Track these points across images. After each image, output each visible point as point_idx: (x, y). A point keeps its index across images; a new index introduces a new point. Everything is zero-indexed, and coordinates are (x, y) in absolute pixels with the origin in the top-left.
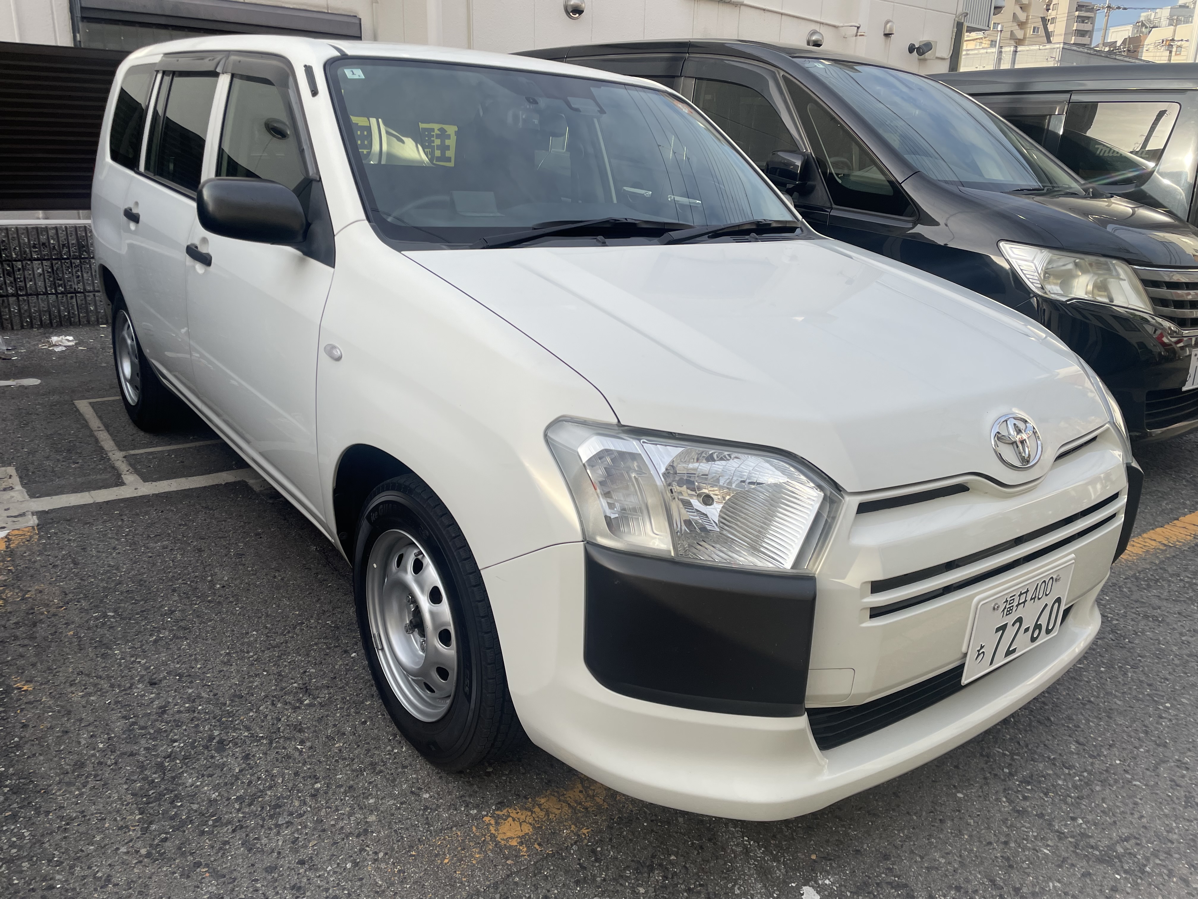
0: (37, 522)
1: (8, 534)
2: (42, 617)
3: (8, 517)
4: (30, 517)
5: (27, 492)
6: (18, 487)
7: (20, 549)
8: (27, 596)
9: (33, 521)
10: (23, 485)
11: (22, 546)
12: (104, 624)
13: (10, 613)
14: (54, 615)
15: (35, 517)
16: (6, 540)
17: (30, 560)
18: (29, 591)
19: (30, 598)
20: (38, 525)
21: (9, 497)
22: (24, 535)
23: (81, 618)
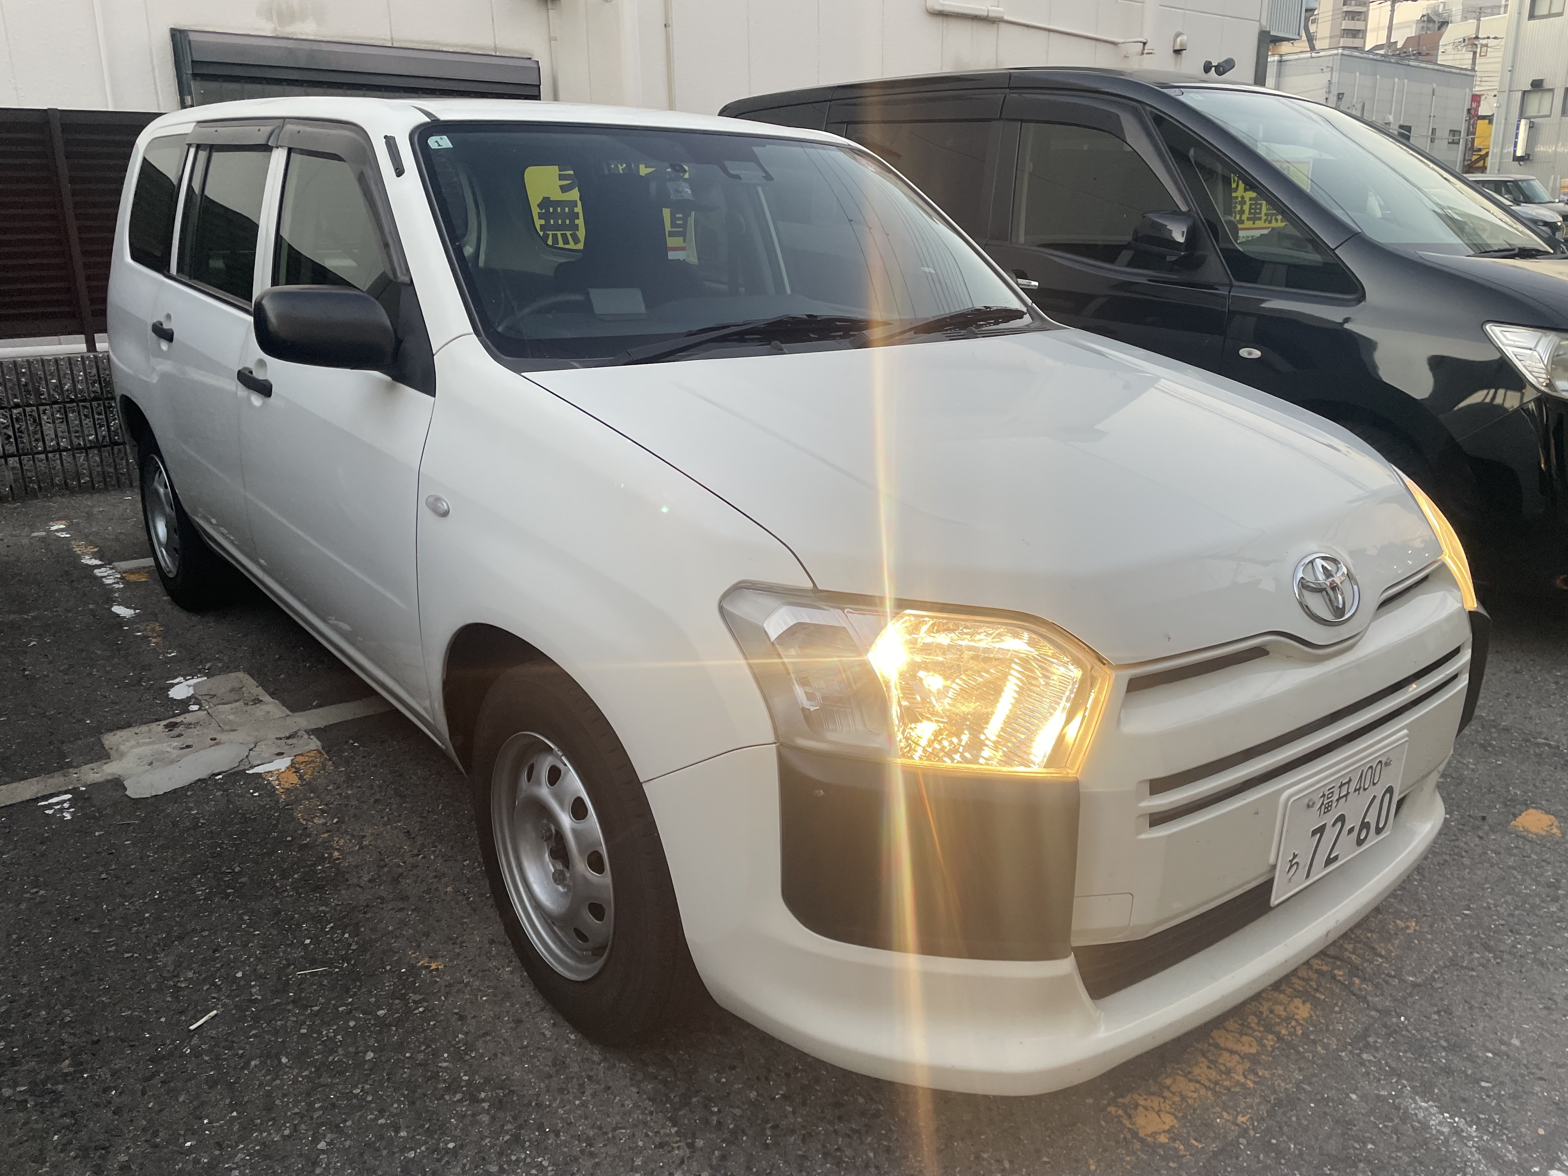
0: (319, 743)
1: (293, 762)
3: (277, 739)
4: (306, 736)
5: (282, 704)
6: (267, 698)
7: (319, 781)
9: (315, 744)
10: (272, 695)
11: (319, 777)
15: (312, 736)
16: (294, 770)
17: (340, 795)
19: (371, 845)
20: (323, 748)
21: (262, 713)
22: (313, 761)
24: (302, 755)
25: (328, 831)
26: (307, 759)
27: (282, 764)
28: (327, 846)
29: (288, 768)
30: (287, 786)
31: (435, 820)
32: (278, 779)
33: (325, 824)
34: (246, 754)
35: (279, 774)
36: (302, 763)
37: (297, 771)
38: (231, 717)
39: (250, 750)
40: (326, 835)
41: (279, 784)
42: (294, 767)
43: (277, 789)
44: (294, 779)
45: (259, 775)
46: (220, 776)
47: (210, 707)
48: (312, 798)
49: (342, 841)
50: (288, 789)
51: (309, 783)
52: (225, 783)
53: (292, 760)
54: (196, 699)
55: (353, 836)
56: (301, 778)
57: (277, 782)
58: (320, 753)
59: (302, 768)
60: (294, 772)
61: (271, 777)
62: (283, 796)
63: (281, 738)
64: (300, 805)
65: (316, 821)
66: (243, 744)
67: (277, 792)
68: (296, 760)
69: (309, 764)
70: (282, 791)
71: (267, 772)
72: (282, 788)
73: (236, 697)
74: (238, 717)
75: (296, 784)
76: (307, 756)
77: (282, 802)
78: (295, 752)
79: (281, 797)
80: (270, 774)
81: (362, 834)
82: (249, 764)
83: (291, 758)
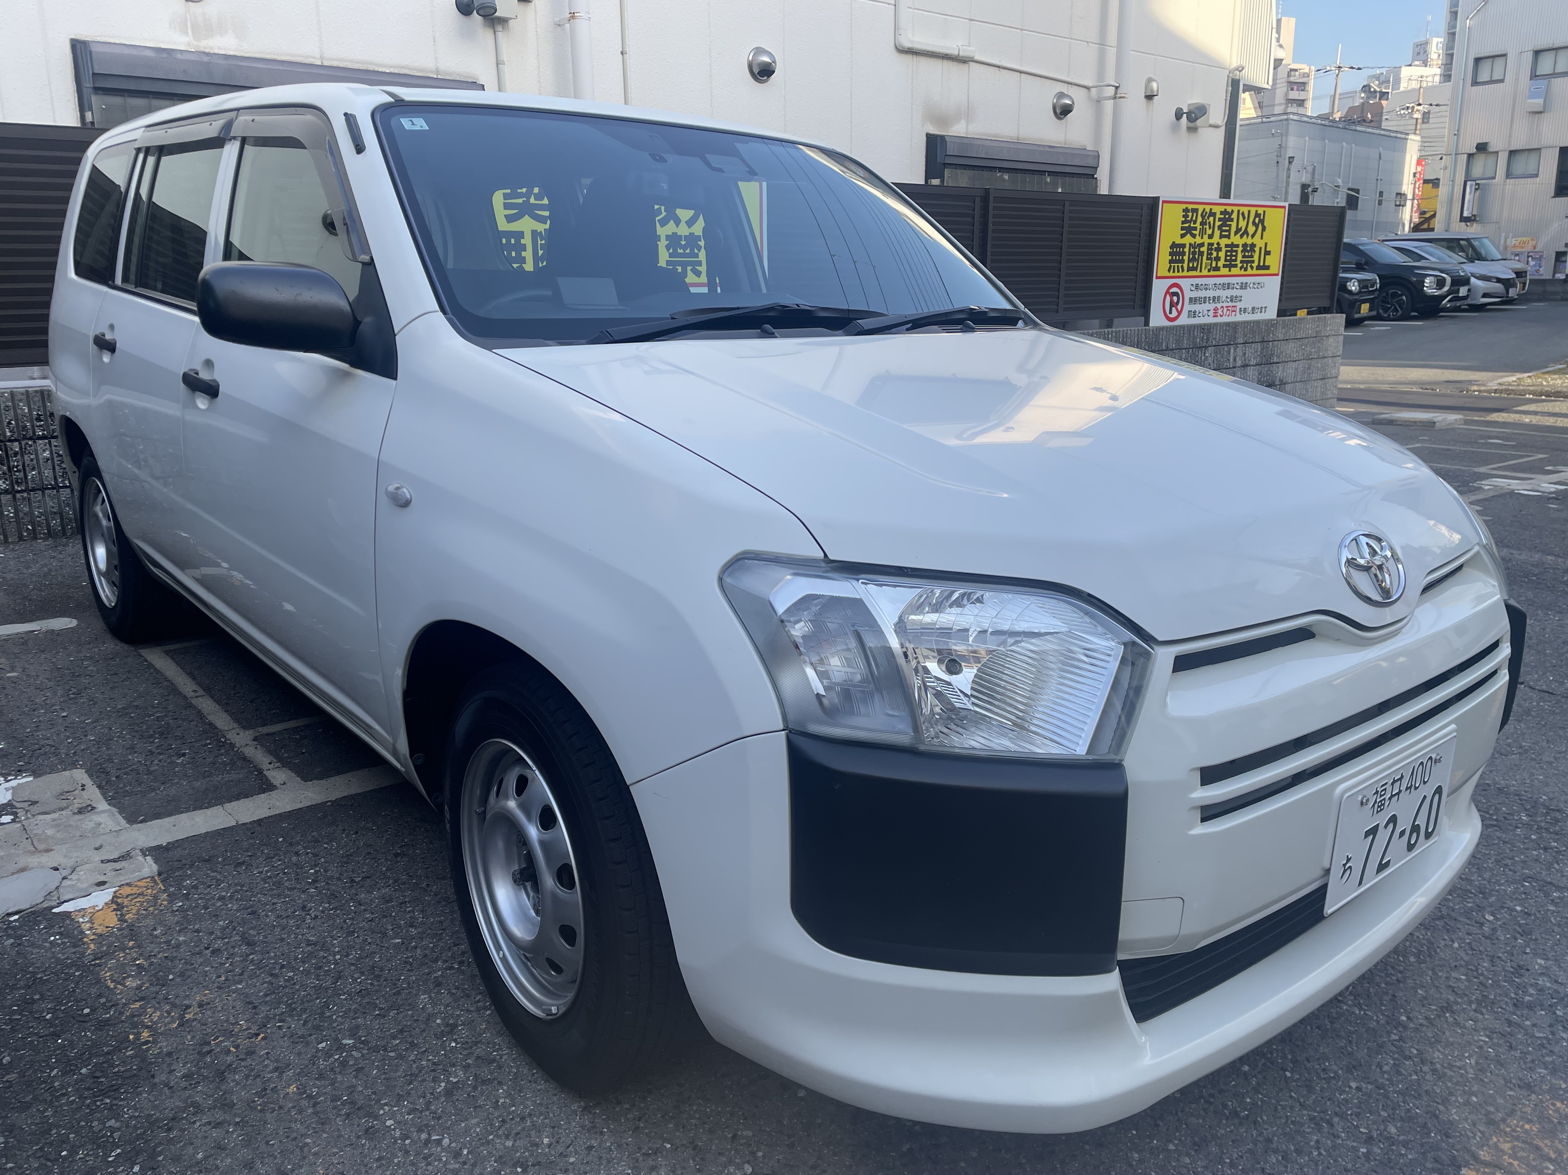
0: (155, 868)
1: (115, 895)
2: (229, 1059)
3: (102, 862)
4: (141, 858)
5: (120, 813)
6: (102, 805)
7: (144, 923)
8: (187, 1016)
9: (149, 867)
10: (110, 801)
11: (145, 917)
12: (343, 1064)
13: (170, 1054)
14: (250, 1053)
15: (149, 858)
16: (115, 907)
17: (168, 943)
18: (188, 1007)
19: (195, 1020)
20: (160, 874)
21: (91, 825)
22: (142, 894)
23: (299, 1055)
24: (129, 885)
25: (142, 999)
26: (135, 890)
27: (101, 898)
28: (135, 1021)
29: (106, 904)
30: (99, 931)
31: (291, 978)
32: (91, 921)
33: (139, 988)
34: (56, 884)
35: (93, 914)
36: (127, 896)
37: (119, 907)
38: (49, 832)
39: (64, 878)
40: (137, 1005)
41: (91, 929)
42: (116, 904)
43: (86, 936)
44: (112, 920)
45: (67, 915)
46: (16, 917)
47: (27, 818)
48: (131, 949)
49: (158, 1013)
50: (101, 935)
51: (131, 927)
52: (19, 928)
53: (115, 892)
54: (13, 806)
55: (174, 1005)
56: (122, 919)
57: (88, 925)
58: (155, 882)
59: (126, 903)
60: (115, 910)
61: (83, 916)
62: (92, 946)
63: (109, 861)
64: (112, 959)
65: (129, 983)
66: (56, 869)
67: (85, 940)
68: (120, 892)
69: (136, 898)
70: (93, 937)
71: (79, 911)
72: (94, 934)
73: (64, 803)
74: (58, 831)
75: (113, 928)
76: (136, 886)
77: (89, 955)
78: (121, 881)
79: (89, 948)
80: (82, 913)
81: (186, 1002)
82: (59, 898)
83: (114, 890)
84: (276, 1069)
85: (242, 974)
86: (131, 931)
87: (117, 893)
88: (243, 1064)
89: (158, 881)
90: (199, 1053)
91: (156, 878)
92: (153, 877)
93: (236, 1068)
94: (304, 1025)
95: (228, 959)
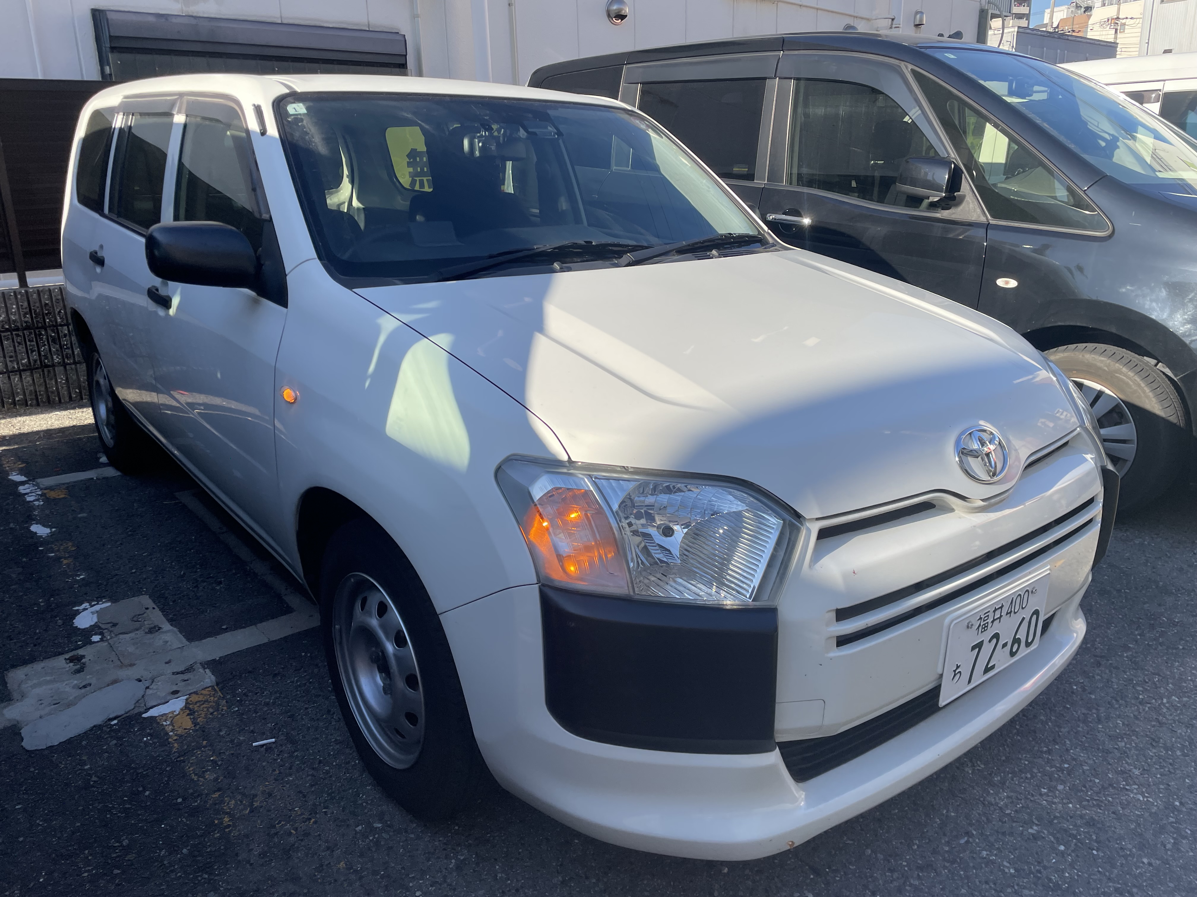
0: (213, 678)
1: (187, 702)
2: (292, 839)
3: (173, 673)
4: (201, 670)
5: (181, 632)
6: (166, 626)
7: (212, 725)
8: (256, 804)
9: (209, 678)
10: (171, 621)
11: (212, 720)
12: (377, 843)
13: (247, 836)
14: (307, 834)
15: (207, 670)
16: (188, 712)
17: (232, 741)
18: (255, 796)
19: (261, 807)
20: (217, 684)
21: (160, 643)
22: (206, 701)
23: (343, 835)
24: (196, 693)
25: (219, 790)
26: (201, 698)
27: (176, 705)
28: (217, 808)
29: (182, 709)
30: (179, 732)
31: (328, 772)
32: (172, 724)
33: (216, 779)
34: (142, 693)
35: (172, 717)
36: (196, 703)
37: (192, 713)
38: (131, 649)
39: (147, 688)
40: (216, 795)
41: (173, 730)
42: (188, 709)
43: (170, 737)
44: (187, 723)
45: (153, 719)
46: (115, 722)
47: (111, 638)
48: (205, 747)
49: (233, 802)
50: (181, 736)
51: (202, 728)
52: (118, 731)
53: (187, 700)
54: (100, 628)
55: (243, 794)
56: (194, 721)
57: (171, 727)
58: (215, 690)
59: (196, 709)
60: (188, 715)
61: (165, 721)
62: (176, 745)
63: (178, 673)
64: (192, 756)
65: (207, 775)
66: (140, 681)
67: (170, 740)
68: (190, 699)
69: (203, 704)
70: (175, 738)
71: (162, 716)
72: (176, 735)
73: (137, 624)
74: (137, 648)
75: (190, 729)
76: (202, 694)
77: (175, 752)
78: (190, 690)
79: (173, 747)
80: (164, 718)
81: (253, 792)
82: (145, 705)
83: (185, 697)
84: (328, 848)
85: (290, 768)
86: (202, 731)
87: (189, 701)
88: (303, 844)
89: (218, 690)
90: (268, 834)
91: (216, 687)
92: (212, 687)
93: (298, 847)
94: (343, 811)
95: (278, 755)
